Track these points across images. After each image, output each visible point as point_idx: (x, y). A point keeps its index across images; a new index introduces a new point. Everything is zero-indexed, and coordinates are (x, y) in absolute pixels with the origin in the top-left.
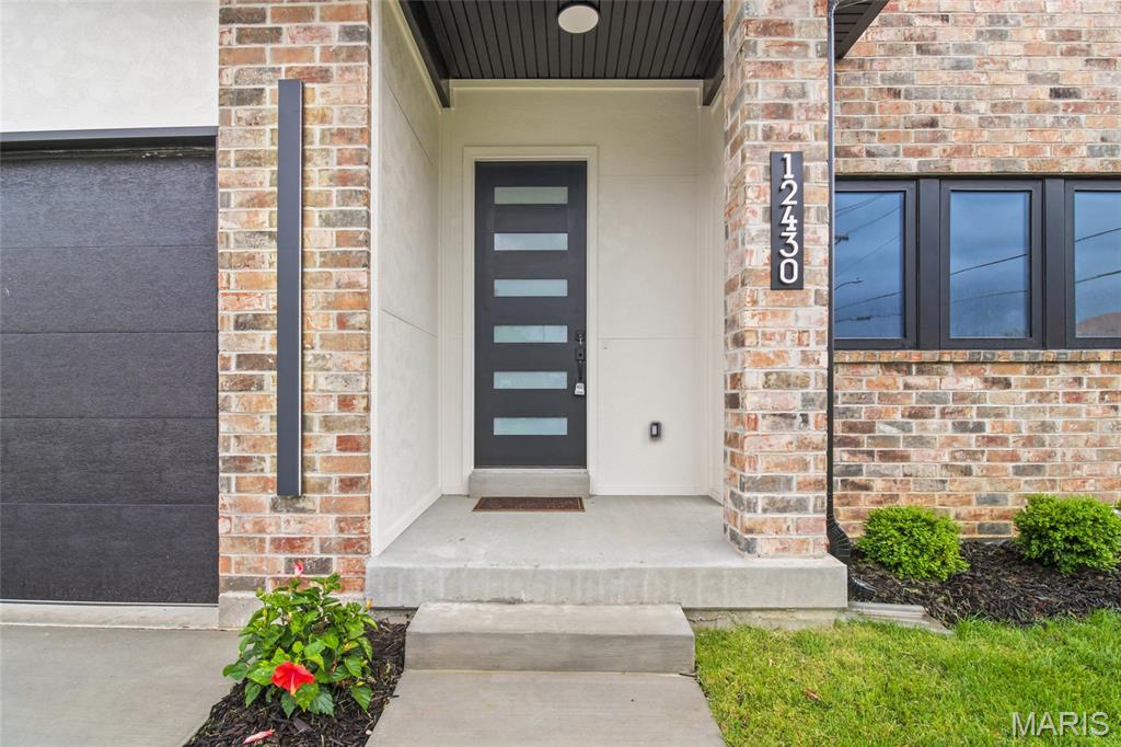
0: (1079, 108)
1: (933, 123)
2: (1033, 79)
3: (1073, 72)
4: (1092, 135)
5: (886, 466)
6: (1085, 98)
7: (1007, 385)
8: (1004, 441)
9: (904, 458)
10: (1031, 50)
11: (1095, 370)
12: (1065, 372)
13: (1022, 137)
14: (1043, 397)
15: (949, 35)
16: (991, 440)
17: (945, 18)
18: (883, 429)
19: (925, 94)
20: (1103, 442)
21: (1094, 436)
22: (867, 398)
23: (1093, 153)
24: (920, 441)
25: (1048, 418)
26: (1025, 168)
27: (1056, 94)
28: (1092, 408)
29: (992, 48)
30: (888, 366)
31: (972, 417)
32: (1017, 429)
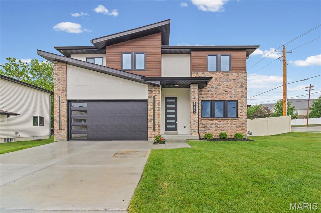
0: (228, 93)
1: (213, 95)
2: (223, 90)
3: (227, 89)
4: (229, 96)
5: (208, 130)
6: (228, 92)
7: (220, 122)
8: (220, 128)
9: (210, 129)
10: (223, 87)
11: (230, 120)
12: (226, 121)
13: (222, 96)
14: (224, 123)
15: (214, 86)
16: (219, 128)
17: (214, 84)
18: (208, 126)
19: (212, 92)
20: (230, 128)
21: (229, 127)
22: (206, 123)
23: (229, 98)
24: (211, 128)
25: (225, 125)
26: (222, 99)
27: (225, 92)
28: (229, 124)
29: (219, 87)
30: (208, 120)
31: (217, 125)
32: (221, 126)
